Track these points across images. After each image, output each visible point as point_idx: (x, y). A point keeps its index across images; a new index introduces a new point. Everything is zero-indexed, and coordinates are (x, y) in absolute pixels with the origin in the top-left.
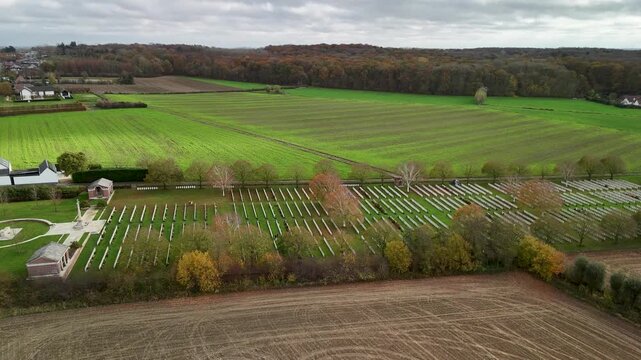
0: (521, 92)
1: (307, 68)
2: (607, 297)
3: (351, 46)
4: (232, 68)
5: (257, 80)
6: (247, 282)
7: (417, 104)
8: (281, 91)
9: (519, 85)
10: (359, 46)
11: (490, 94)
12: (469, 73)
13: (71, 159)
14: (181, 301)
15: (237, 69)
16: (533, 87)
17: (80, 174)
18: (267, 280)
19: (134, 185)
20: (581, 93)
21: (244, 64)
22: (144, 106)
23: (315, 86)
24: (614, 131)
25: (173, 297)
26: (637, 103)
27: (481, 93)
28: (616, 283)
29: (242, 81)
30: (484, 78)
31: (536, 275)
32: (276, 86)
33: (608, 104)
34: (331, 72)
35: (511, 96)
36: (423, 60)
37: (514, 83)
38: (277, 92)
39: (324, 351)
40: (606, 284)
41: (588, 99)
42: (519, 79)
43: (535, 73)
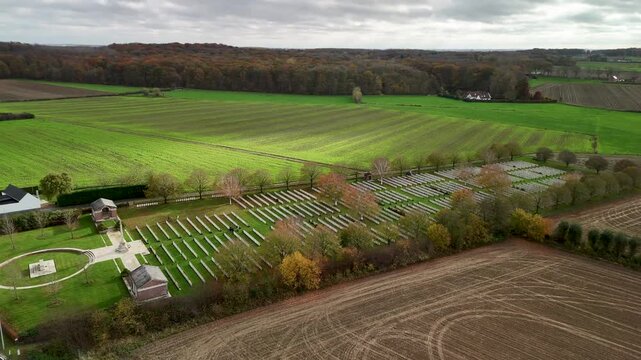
0: (386, 90)
1: (180, 70)
2: (588, 246)
3: (206, 45)
4: (86, 69)
5: (122, 83)
6: (339, 276)
7: (308, 105)
8: (161, 94)
9: (383, 85)
10: (214, 46)
11: (364, 94)
12: (341, 74)
13: (59, 180)
14: (293, 300)
15: (95, 70)
16: (396, 86)
17: (67, 196)
18: (352, 271)
19: (131, 203)
20: (433, 90)
21: (103, 65)
22: (31, 117)
23: (191, 88)
24: (478, 122)
25: (283, 299)
26: (478, 98)
27: (357, 92)
28: (593, 236)
29: (102, 84)
30: (355, 78)
31: (530, 239)
32: (154, 89)
33: (457, 99)
34: (206, 73)
35: (378, 94)
36: (291, 61)
37: (379, 82)
38: (157, 96)
39: (444, 319)
40: (584, 238)
41: (439, 96)
42: (383, 79)
43: (396, 74)
